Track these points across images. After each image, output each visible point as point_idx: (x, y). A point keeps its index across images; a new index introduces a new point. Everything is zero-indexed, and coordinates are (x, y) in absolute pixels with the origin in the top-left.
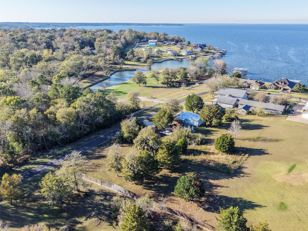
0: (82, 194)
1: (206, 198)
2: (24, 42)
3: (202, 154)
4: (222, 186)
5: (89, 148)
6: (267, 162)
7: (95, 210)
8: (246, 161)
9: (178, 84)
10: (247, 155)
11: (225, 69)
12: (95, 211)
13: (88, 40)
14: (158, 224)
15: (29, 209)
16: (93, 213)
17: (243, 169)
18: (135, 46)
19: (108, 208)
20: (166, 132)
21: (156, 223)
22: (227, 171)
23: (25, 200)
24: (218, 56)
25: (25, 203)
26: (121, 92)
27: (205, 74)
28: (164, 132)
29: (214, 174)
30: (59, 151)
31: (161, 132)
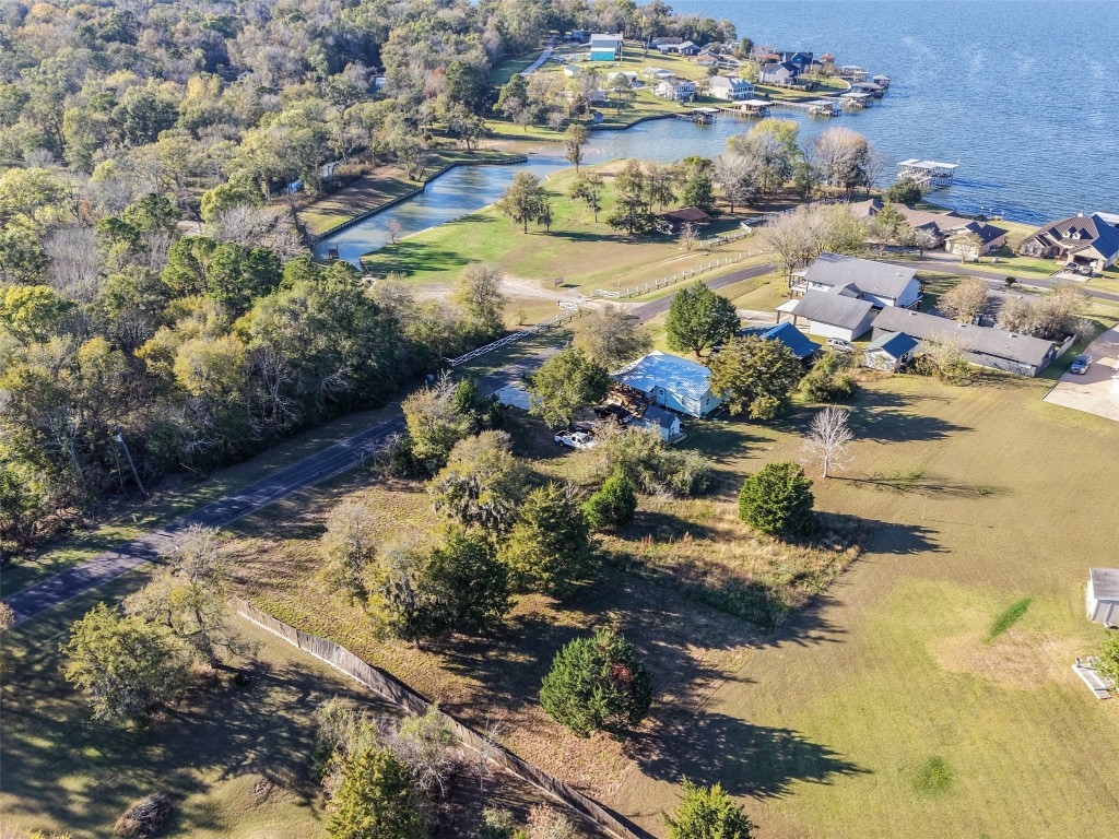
0: (225, 677)
1: (658, 723)
2: (123, 46)
3: (687, 537)
4: (731, 675)
5: (287, 492)
6: (921, 585)
7: (260, 744)
8: (847, 576)
9: (671, 226)
10: (852, 552)
11: (863, 168)
12: (258, 748)
13: (360, 35)
14: (468, 812)
15: (40, 724)
16: (252, 756)
17: (826, 608)
18: (537, 58)
19: (303, 740)
20: (574, 439)
21: (461, 811)
22: (764, 615)
23: (32, 686)
24: (852, 105)
25: (31, 697)
26: (451, 255)
27: (786, 185)
28: (567, 439)
29: (713, 623)
30: (183, 496)
31: (557, 438)
